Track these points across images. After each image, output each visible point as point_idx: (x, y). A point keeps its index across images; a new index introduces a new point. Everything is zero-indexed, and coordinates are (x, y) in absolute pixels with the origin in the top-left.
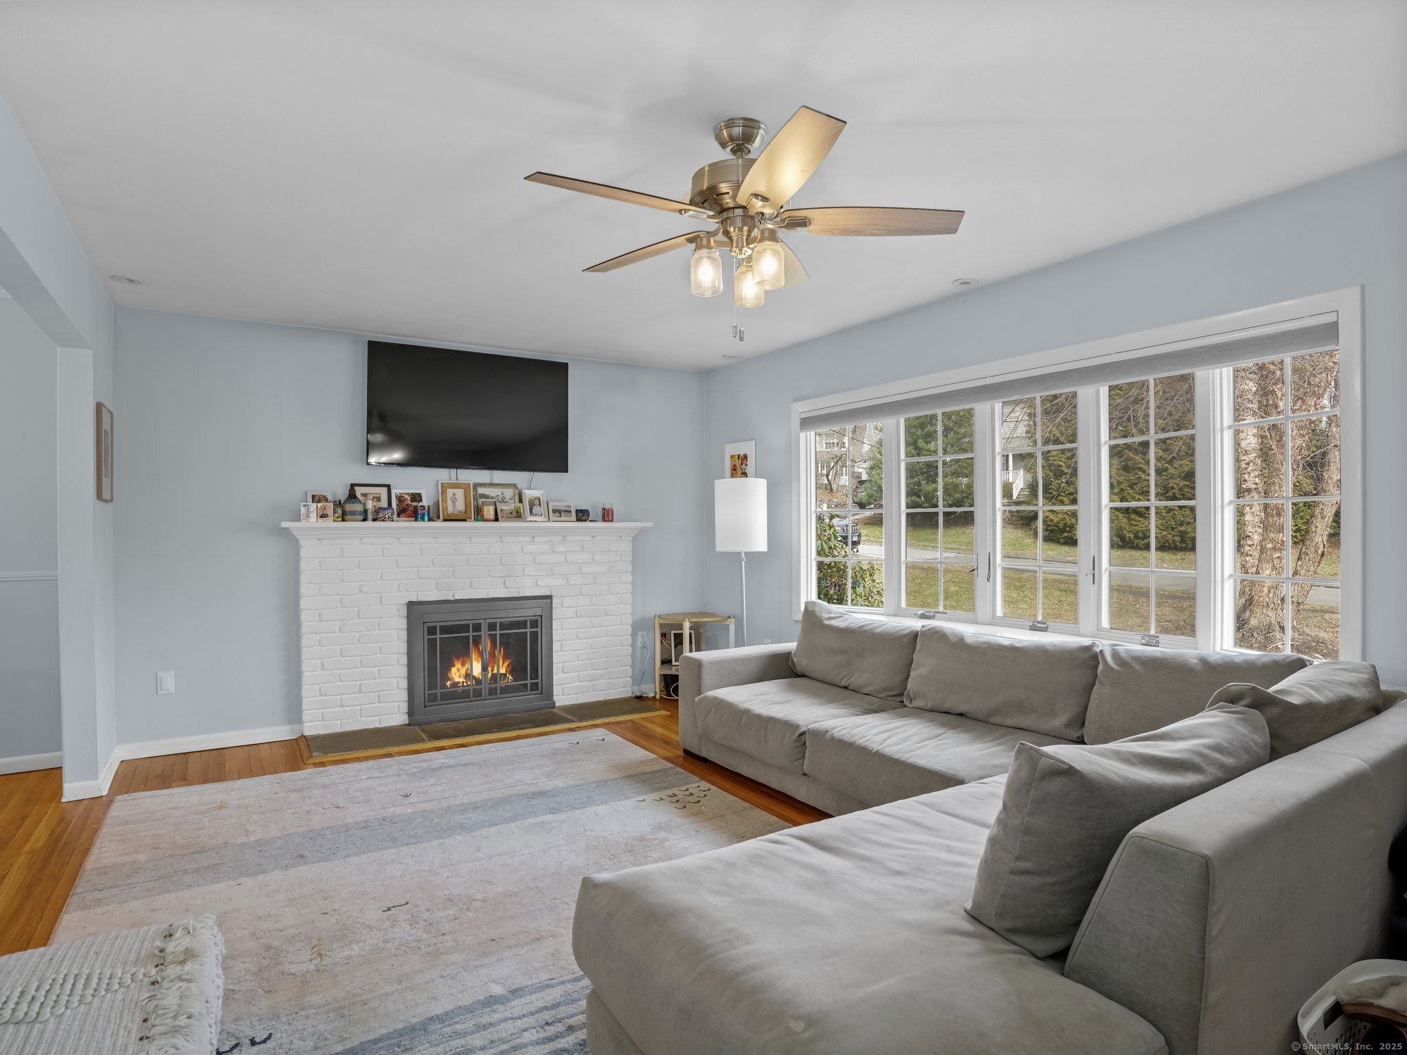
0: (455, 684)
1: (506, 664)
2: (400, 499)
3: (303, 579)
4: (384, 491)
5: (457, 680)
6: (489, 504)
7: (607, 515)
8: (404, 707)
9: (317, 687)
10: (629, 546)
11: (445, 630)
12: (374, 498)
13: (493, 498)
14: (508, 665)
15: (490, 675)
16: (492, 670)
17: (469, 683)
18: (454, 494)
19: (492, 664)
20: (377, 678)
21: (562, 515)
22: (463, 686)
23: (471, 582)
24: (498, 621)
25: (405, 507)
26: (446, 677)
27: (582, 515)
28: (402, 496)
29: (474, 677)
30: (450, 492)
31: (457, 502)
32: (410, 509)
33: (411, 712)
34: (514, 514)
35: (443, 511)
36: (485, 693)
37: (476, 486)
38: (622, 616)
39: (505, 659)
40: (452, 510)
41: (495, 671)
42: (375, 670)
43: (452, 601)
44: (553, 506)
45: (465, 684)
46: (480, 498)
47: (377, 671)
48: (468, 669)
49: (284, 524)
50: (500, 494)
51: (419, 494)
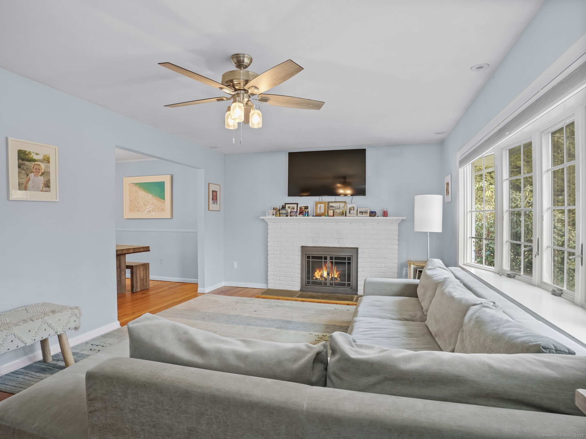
0: (317, 279)
1: (337, 273)
2: (301, 208)
3: (269, 236)
4: (295, 206)
5: (317, 277)
6: (331, 210)
7: (385, 214)
8: (300, 285)
9: (272, 273)
10: (397, 228)
11: (313, 257)
12: (292, 208)
13: (335, 207)
14: (338, 274)
15: (330, 277)
16: (332, 275)
17: (322, 279)
18: (320, 206)
19: (331, 273)
20: (291, 272)
21: (363, 214)
22: (320, 280)
23: (325, 240)
24: (334, 256)
25: (302, 211)
26: (313, 276)
27: (373, 214)
28: (301, 207)
29: (324, 277)
30: (319, 205)
31: (322, 208)
32: (303, 212)
33: (302, 286)
34: (341, 213)
35: (315, 213)
36: (328, 284)
37: (329, 203)
38: (392, 259)
39: (337, 271)
40: (319, 212)
41: (333, 276)
42: (290, 269)
43: (317, 247)
44: (360, 210)
45: (320, 279)
46: (330, 207)
47: (291, 270)
48: (321, 273)
49: (261, 218)
50: (338, 206)
51: (308, 206)
